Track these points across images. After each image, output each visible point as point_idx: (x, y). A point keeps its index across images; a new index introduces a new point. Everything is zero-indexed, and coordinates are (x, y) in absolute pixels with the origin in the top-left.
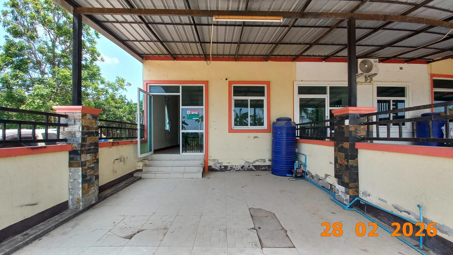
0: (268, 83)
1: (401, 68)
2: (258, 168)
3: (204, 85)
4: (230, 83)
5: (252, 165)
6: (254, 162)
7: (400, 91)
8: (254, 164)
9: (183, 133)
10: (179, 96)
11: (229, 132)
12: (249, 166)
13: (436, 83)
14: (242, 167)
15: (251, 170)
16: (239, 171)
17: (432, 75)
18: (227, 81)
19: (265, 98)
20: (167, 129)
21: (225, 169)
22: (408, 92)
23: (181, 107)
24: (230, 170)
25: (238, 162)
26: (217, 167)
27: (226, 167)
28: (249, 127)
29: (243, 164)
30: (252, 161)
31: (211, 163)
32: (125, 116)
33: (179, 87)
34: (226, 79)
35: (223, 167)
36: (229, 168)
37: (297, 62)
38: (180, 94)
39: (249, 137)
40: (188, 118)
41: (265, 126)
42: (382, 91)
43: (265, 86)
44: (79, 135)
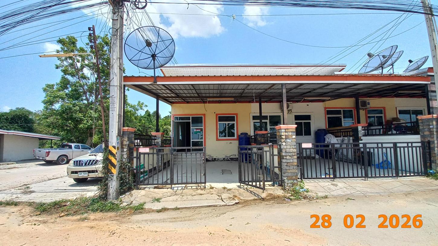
0: (237, 114)
1: (308, 105)
2: (232, 159)
3: (203, 116)
4: (217, 115)
5: (228, 158)
6: (230, 156)
7: (308, 117)
8: (230, 157)
9: (192, 141)
10: (190, 122)
11: (216, 140)
12: (227, 158)
13: (328, 112)
14: (224, 159)
15: (229, 160)
16: (222, 161)
17: (325, 108)
18: (215, 114)
19: (235, 122)
20: (180, 139)
21: (214, 160)
22: (312, 118)
23: (191, 128)
24: (217, 161)
25: (222, 157)
26: (210, 159)
27: (215, 159)
28: (227, 138)
29: (224, 157)
30: (229, 156)
31: (207, 157)
32: (136, 128)
33: (190, 117)
34: (215, 113)
35: (213, 159)
36: (217, 159)
37: (252, 103)
38: (191, 121)
39: (227, 143)
40: (195, 134)
41: (236, 137)
42: (297, 118)
43: (235, 116)
44: (160, 143)
